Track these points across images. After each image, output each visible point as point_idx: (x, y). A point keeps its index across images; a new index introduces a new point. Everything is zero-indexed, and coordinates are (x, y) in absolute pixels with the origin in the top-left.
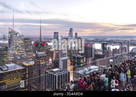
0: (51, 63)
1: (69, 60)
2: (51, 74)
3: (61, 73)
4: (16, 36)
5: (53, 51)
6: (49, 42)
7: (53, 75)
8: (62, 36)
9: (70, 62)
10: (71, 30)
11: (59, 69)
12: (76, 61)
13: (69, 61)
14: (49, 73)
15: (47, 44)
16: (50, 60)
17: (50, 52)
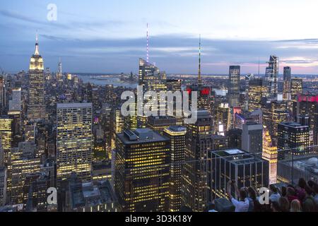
0: (223, 134)
1: (268, 134)
2: (223, 160)
3: (246, 161)
4: (153, 75)
5: (227, 109)
6: (218, 88)
7: (228, 163)
8: (249, 76)
9: (269, 138)
10: (273, 60)
11: (241, 152)
12: (287, 137)
13: (266, 136)
14: (217, 156)
15: (213, 93)
16: (221, 128)
17: (221, 110)
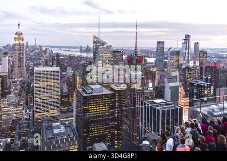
0: (152, 89)
1: (182, 88)
2: (151, 107)
3: (168, 108)
4: (103, 48)
5: (155, 72)
6: (149, 57)
7: (155, 109)
8: (170, 48)
9: (183, 92)
10: (187, 38)
11: (164, 101)
12: (195, 91)
13: (182, 90)
14: (148, 104)
15: (145, 61)
16: (150, 85)
17: (151, 72)
